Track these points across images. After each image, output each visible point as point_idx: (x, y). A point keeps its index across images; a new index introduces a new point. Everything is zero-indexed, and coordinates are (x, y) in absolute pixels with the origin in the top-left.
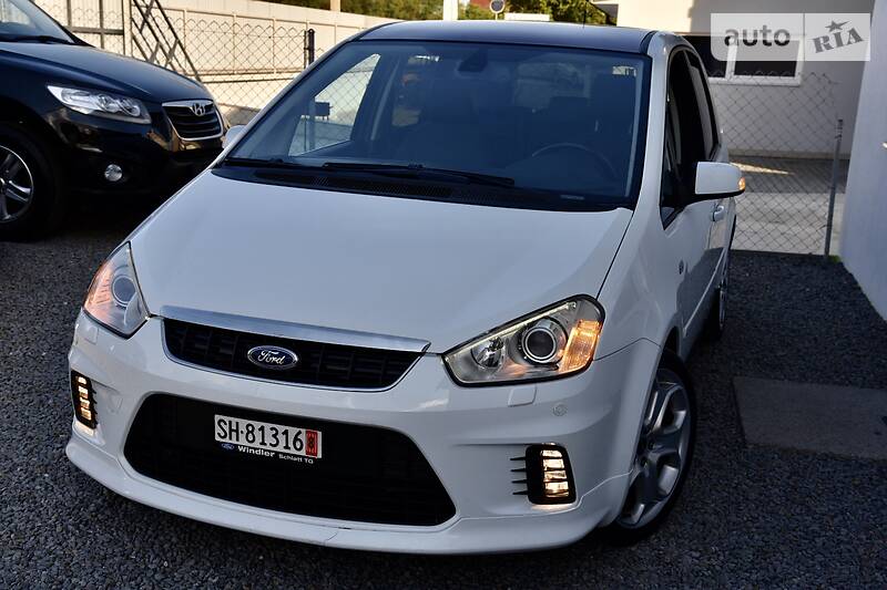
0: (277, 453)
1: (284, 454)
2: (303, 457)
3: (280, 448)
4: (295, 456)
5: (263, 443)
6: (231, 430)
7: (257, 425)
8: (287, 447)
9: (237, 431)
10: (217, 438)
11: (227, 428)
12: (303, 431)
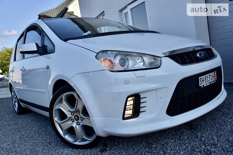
0: (210, 82)
1: (211, 82)
2: (214, 81)
3: (210, 81)
4: (213, 81)
5: (208, 81)
6: (202, 81)
7: (206, 76)
8: (211, 80)
9: (203, 80)
10: (200, 85)
11: (201, 80)
12: (213, 73)
